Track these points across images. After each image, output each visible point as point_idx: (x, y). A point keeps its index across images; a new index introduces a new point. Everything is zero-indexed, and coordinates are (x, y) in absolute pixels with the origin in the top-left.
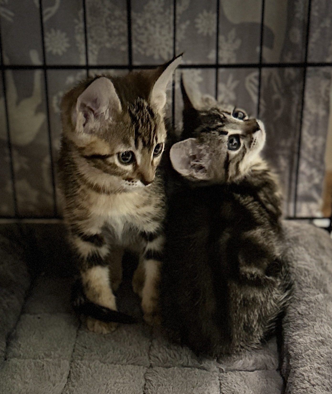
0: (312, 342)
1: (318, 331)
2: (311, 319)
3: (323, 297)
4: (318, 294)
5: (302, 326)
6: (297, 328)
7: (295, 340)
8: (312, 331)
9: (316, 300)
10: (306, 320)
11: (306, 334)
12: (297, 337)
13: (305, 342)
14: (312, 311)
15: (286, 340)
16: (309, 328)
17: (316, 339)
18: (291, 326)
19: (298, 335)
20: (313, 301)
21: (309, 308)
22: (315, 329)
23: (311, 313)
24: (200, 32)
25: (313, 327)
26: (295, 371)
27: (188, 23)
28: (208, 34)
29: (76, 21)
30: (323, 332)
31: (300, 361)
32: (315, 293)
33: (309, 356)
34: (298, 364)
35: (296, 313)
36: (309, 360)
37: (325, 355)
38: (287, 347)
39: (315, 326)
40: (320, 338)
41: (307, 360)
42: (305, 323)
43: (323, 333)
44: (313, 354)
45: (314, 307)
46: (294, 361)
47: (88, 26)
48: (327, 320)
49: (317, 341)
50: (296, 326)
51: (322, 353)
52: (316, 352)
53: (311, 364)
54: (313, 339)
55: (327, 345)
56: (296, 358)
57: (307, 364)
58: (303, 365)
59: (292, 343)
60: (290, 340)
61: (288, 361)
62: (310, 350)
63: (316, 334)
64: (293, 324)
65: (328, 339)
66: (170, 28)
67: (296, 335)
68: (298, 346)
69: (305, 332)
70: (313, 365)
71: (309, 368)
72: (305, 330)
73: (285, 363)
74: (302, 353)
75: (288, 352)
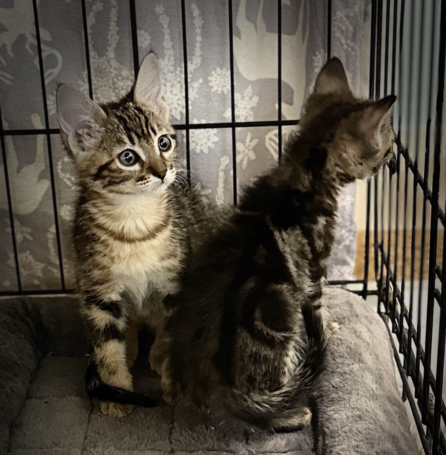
0: (349, 417)
1: (354, 405)
2: (347, 392)
3: (358, 367)
4: (353, 364)
5: (337, 399)
6: (332, 402)
7: (330, 416)
8: (348, 405)
9: (351, 370)
10: (341, 394)
11: (342, 409)
12: (332, 412)
13: (341, 418)
14: (347, 383)
15: (320, 416)
16: (345, 402)
17: (352, 414)
18: (325, 401)
19: (333, 410)
20: (347, 372)
21: (344, 380)
22: (351, 402)
23: (346, 385)
24: (213, 90)
25: (349, 400)
26: (331, 451)
27: (201, 81)
28: (222, 92)
29: (80, 82)
30: (360, 405)
31: (337, 439)
32: (350, 363)
33: (346, 433)
34: (335, 442)
35: (330, 386)
36: (346, 438)
37: (364, 431)
38: (321, 424)
39: (351, 400)
40: (358, 413)
41: (344, 438)
42: (340, 397)
43: (360, 407)
44: (351, 431)
45: (349, 379)
46: (329, 439)
47: (93, 87)
48: (364, 392)
49: (353, 416)
50: (331, 401)
51: (360, 429)
52: (354, 427)
53: (348, 442)
54: (349, 414)
55: (365, 420)
56: (332, 436)
57: (344, 442)
58: (340, 443)
59: (327, 420)
60: (325, 416)
61: (324, 439)
62: (347, 427)
63: (352, 408)
64: (327, 398)
65: (365, 413)
66: (182, 86)
67: (330, 411)
68: (334, 422)
69: (340, 407)
70: (351, 442)
71: (347, 446)
72: (341, 404)
73: (320, 442)
74: (338, 430)
75: (323, 430)
